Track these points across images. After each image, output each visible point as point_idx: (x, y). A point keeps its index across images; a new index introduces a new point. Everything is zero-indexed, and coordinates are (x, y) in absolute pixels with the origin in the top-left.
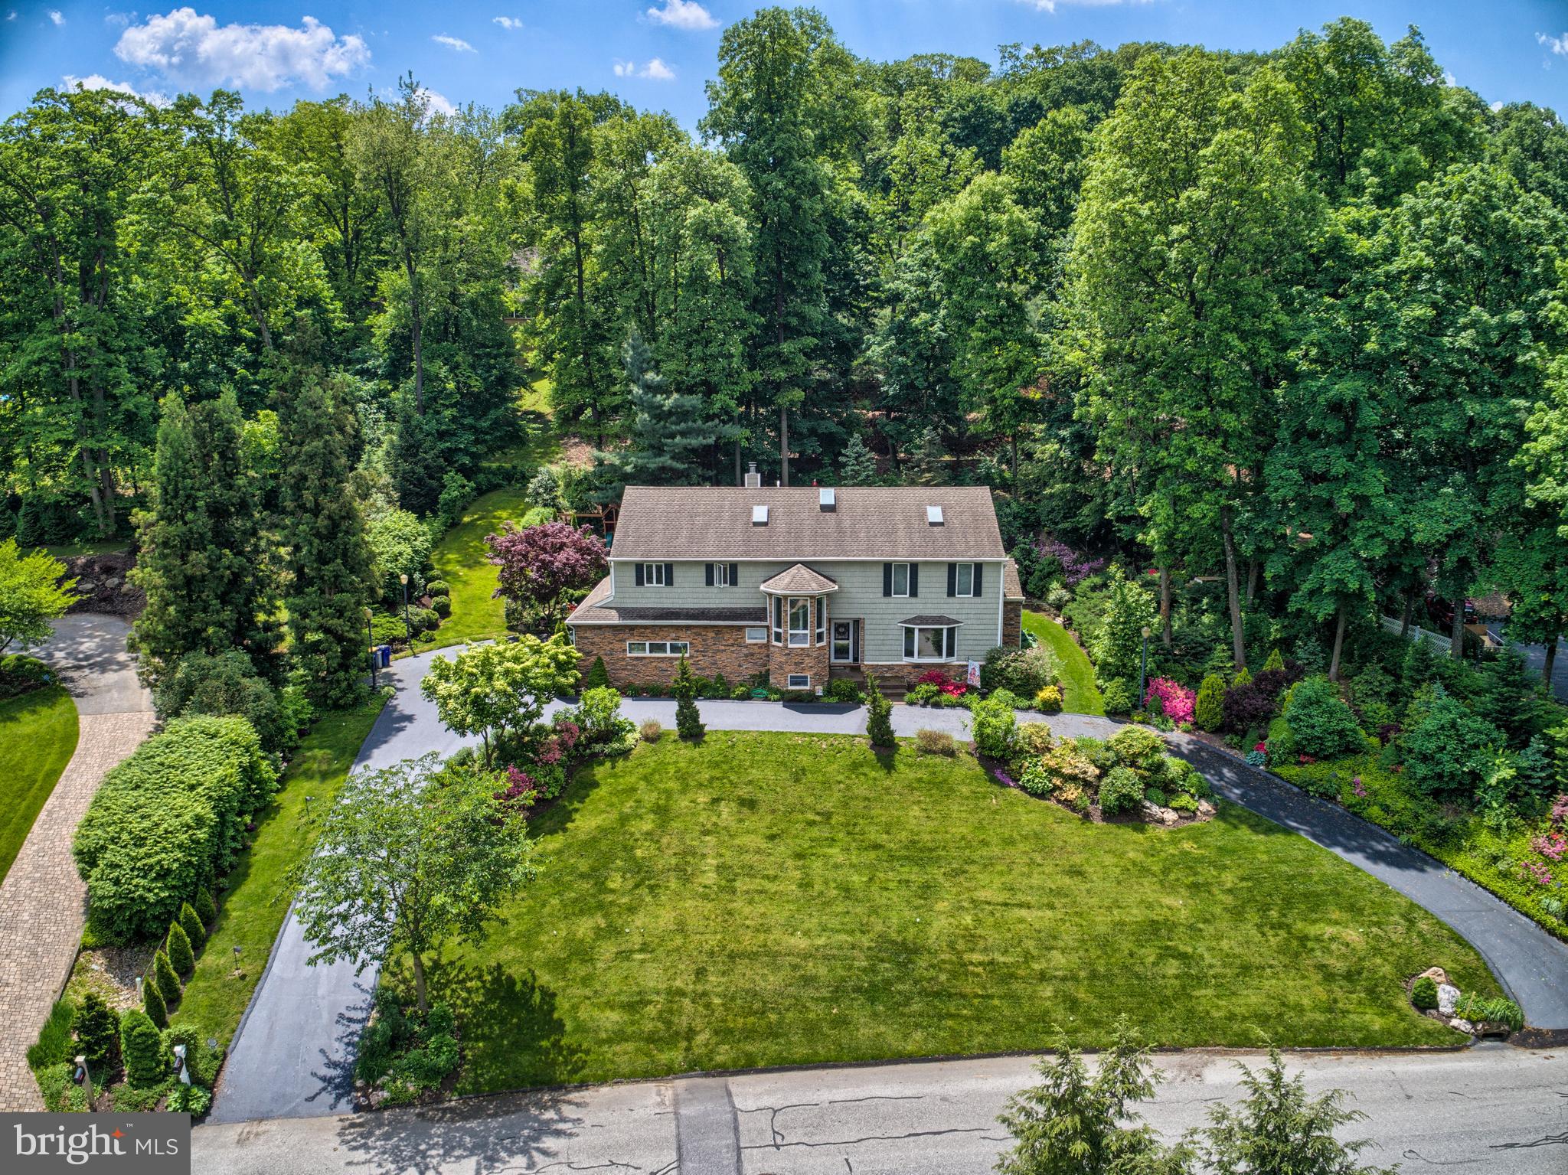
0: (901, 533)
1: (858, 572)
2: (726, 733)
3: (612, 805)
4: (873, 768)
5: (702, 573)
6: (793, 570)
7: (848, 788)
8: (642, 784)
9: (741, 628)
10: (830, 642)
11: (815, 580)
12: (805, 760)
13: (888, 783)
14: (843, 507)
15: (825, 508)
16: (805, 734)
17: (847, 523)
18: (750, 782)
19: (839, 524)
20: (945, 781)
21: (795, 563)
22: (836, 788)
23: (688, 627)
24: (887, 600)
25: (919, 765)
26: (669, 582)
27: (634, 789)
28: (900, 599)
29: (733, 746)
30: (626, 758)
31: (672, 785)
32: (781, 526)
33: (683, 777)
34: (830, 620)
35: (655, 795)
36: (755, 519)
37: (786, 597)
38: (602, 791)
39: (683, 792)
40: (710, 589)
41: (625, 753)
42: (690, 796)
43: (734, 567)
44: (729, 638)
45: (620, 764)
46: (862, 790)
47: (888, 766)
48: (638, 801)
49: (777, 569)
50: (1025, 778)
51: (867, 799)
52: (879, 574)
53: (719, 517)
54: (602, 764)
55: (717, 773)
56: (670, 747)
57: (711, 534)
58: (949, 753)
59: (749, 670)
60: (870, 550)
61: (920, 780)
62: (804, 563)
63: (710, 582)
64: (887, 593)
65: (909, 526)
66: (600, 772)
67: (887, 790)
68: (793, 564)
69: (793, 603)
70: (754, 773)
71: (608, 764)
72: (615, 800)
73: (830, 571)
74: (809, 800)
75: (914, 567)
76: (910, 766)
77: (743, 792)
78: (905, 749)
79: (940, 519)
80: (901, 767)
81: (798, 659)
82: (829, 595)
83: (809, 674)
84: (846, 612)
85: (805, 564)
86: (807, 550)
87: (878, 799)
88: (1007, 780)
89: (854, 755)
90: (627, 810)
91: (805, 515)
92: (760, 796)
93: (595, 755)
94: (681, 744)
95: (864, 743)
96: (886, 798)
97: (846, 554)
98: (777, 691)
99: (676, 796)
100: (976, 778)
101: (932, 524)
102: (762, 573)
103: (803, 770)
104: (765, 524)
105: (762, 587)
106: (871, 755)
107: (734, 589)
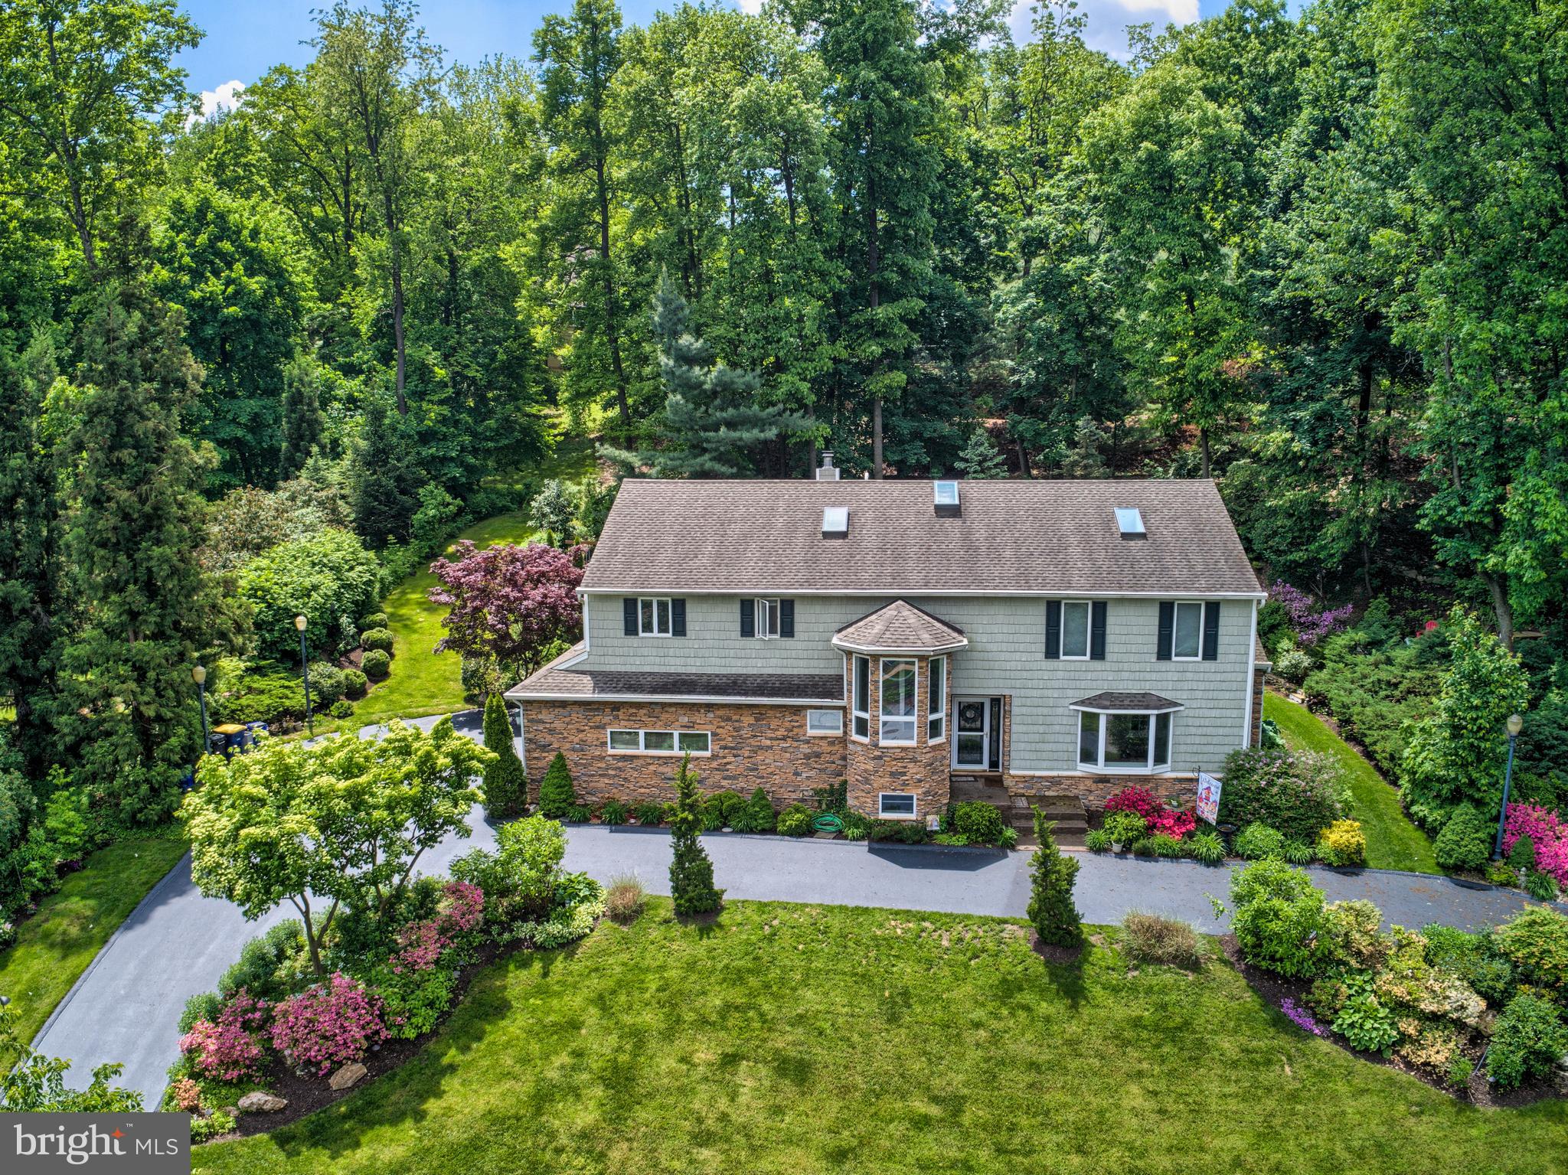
0: (1075, 552)
1: (1000, 614)
2: (762, 907)
3: (525, 1060)
4: (1042, 992)
5: (732, 616)
6: (890, 611)
7: (996, 1038)
8: (592, 1016)
9: (798, 710)
10: (950, 735)
11: (927, 627)
12: (907, 972)
13: (1074, 1028)
14: (973, 509)
15: (943, 511)
16: (908, 915)
17: (980, 534)
18: (801, 1019)
19: (967, 536)
20: (1186, 1025)
21: (893, 599)
22: (970, 1037)
23: (709, 707)
24: (1052, 664)
25: (1133, 989)
26: (680, 630)
27: (575, 1025)
28: (1075, 664)
29: (771, 939)
30: (570, 955)
31: (650, 1019)
32: (869, 536)
33: (671, 1001)
34: (952, 697)
35: (613, 1040)
36: (827, 527)
37: (876, 657)
38: (514, 1026)
39: (668, 1035)
40: (748, 642)
41: (569, 945)
42: (681, 1044)
43: (788, 605)
44: (779, 725)
45: (559, 964)
46: (1023, 1047)
47: (1073, 991)
48: (578, 1054)
49: (862, 609)
50: (1347, 1018)
51: (1033, 1066)
52: (1038, 619)
53: (768, 525)
54: (525, 964)
55: (738, 996)
56: (655, 934)
57: (753, 551)
58: (1189, 962)
59: (811, 781)
60: (1023, 577)
61: (1137, 1023)
62: (907, 599)
63: (747, 630)
64: (1052, 652)
65: (1086, 539)
66: (518, 981)
67: (1072, 1043)
68: (891, 600)
69: (887, 667)
70: (810, 999)
71: (537, 966)
72: (535, 1048)
73: (954, 614)
74: (917, 1066)
75: (1100, 608)
76: (1115, 990)
77: (785, 1041)
78: (1102, 953)
79: (1140, 528)
80: (1097, 991)
81: (897, 766)
82: (950, 654)
83: (915, 793)
84: (981, 686)
85: (910, 600)
86: (914, 577)
87: (1057, 1066)
88: (1309, 1022)
89: (1005, 964)
90: (553, 1074)
91: (911, 521)
92: (820, 1053)
93: (516, 944)
94: (677, 929)
95: (1021, 937)
96: (1073, 1064)
97: (980, 582)
98: (858, 822)
99: (652, 1045)
100: (1248, 1018)
101: (1126, 536)
102: (835, 615)
103: (905, 994)
104: (843, 535)
105: (835, 640)
106: (1037, 964)
107: (788, 642)
